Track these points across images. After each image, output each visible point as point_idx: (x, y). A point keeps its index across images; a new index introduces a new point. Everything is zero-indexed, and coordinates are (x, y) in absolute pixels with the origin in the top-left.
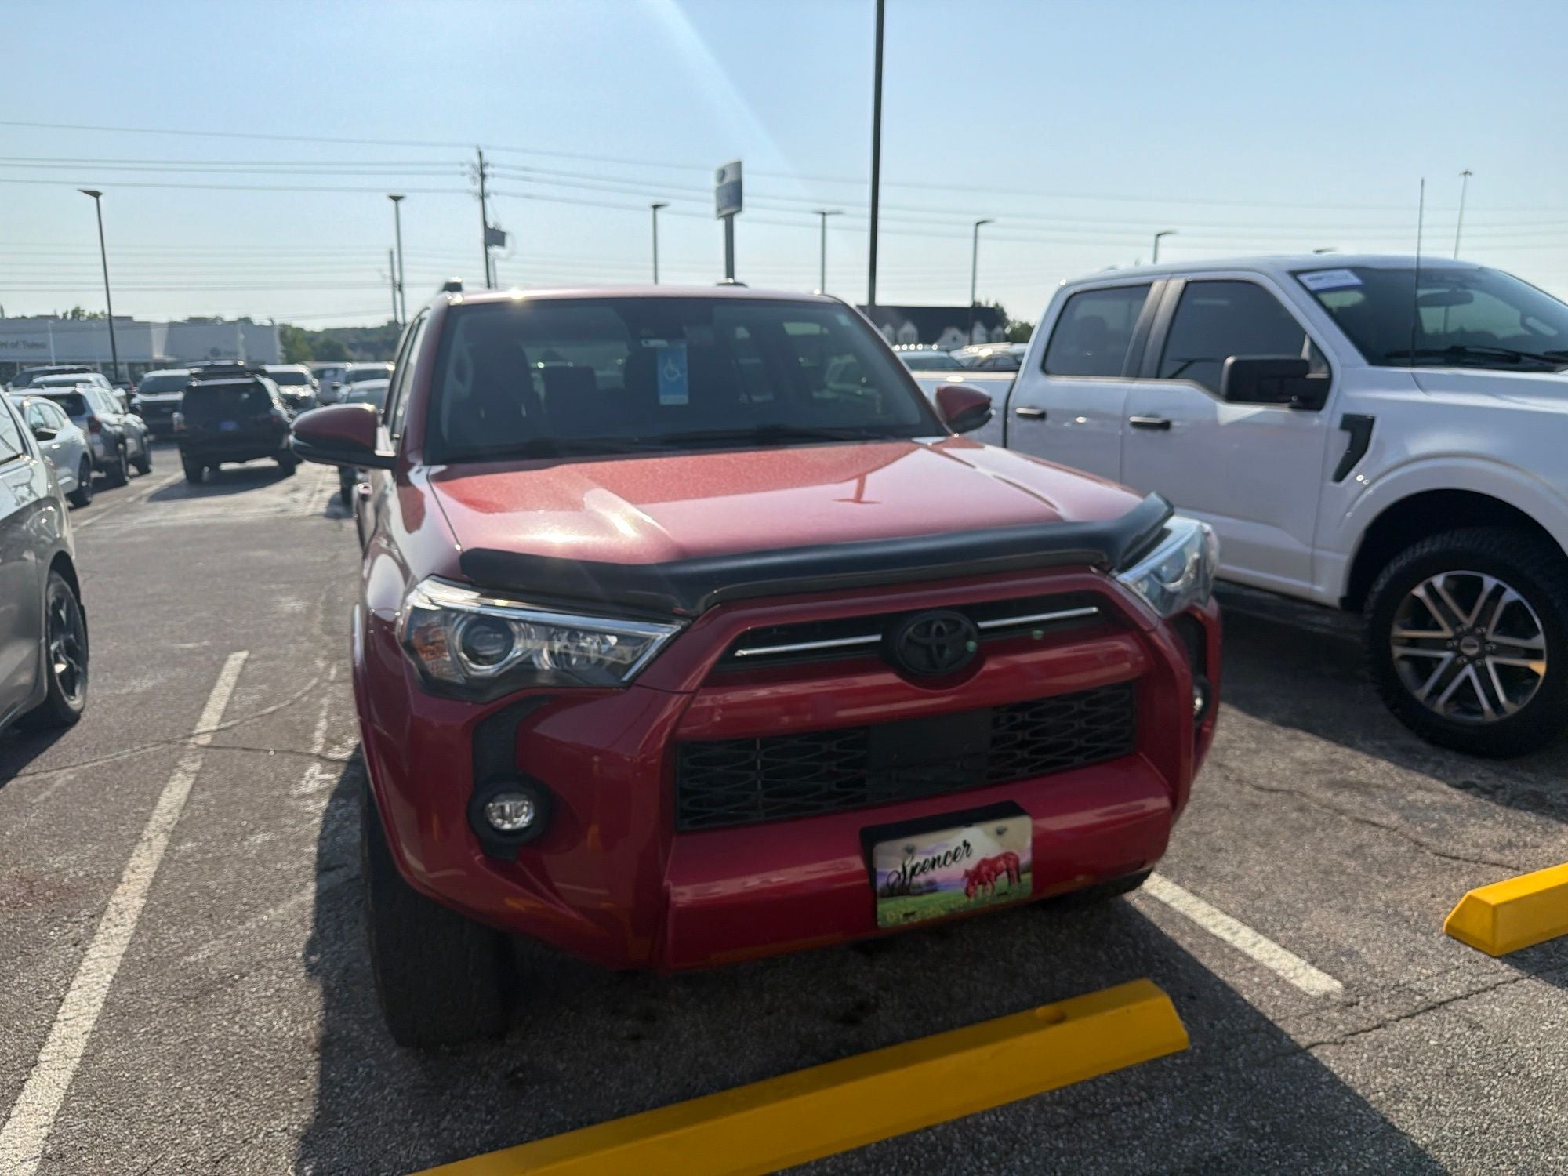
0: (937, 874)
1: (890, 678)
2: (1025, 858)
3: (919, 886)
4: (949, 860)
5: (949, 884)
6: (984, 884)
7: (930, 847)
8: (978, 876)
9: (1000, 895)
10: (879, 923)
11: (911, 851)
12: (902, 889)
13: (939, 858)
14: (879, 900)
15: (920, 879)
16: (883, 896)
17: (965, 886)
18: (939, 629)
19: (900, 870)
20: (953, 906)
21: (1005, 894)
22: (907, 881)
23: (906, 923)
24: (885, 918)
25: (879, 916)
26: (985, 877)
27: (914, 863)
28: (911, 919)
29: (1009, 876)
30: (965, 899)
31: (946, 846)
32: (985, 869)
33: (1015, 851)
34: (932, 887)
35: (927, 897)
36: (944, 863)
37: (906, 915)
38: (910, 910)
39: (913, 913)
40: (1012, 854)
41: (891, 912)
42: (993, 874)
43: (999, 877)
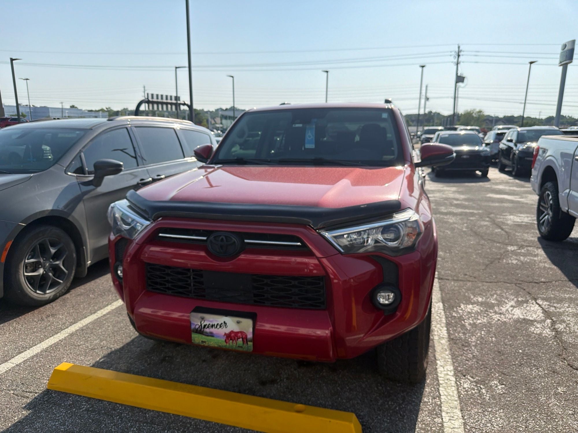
0: (213, 330)
1: (203, 254)
2: (250, 336)
3: (207, 333)
4: (218, 327)
5: (218, 336)
6: (233, 341)
7: (211, 319)
8: (231, 336)
9: (239, 347)
10: (193, 341)
11: (203, 319)
12: (200, 331)
13: (214, 325)
14: (192, 333)
15: (207, 330)
16: (193, 332)
17: (225, 339)
18: (222, 239)
19: (200, 325)
20: (220, 345)
21: (242, 347)
22: (202, 330)
23: (202, 344)
24: (194, 340)
25: (193, 339)
26: (233, 338)
27: (205, 323)
28: (204, 344)
29: (243, 340)
30: (225, 344)
31: (217, 321)
32: (233, 335)
33: (245, 331)
34: (211, 335)
35: (210, 338)
36: (217, 327)
37: (202, 342)
38: (204, 340)
39: (205, 342)
40: (244, 332)
41: (197, 338)
42: (236, 338)
43: (239, 340)
